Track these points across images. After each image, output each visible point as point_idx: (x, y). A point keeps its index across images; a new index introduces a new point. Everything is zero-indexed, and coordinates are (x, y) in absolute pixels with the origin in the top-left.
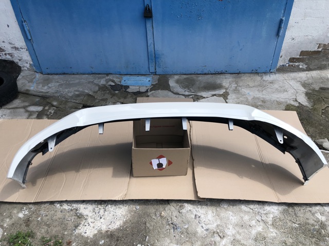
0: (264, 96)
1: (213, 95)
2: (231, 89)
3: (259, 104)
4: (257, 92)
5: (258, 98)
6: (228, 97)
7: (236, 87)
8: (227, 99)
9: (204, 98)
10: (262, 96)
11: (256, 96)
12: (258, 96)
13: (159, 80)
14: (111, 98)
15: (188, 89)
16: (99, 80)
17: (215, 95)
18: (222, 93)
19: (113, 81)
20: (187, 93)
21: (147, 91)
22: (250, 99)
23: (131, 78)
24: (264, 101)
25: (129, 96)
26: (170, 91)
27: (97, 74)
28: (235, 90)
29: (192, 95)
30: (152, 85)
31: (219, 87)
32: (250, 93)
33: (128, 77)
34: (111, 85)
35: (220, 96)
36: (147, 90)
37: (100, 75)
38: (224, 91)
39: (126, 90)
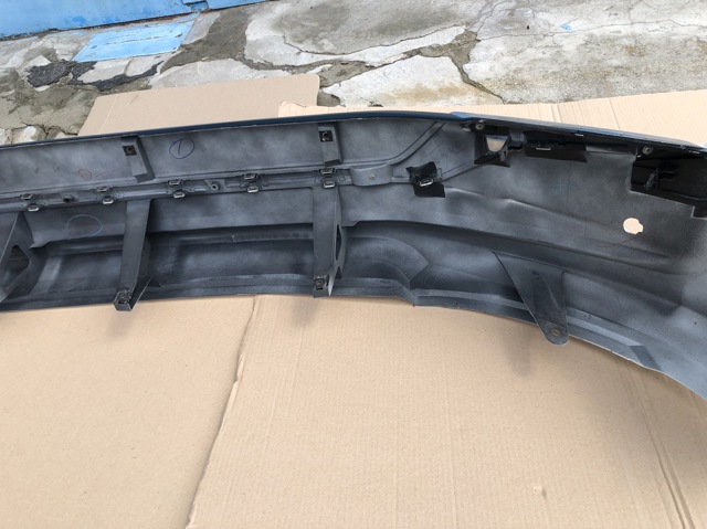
0: (638, 29)
1: (410, 54)
2: (491, 21)
3: (615, 62)
4: (605, 18)
5: (610, 41)
6: (476, 53)
7: (512, 12)
8: (468, 60)
9: (372, 67)
10: (625, 30)
11: (597, 32)
12: (608, 31)
13: (214, 28)
14: (11, 112)
15: (314, 43)
16: (6, 57)
17: (418, 52)
18: (449, 41)
19: (49, 54)
20: (305, 59)
21: (152, 71)
22: (570, 47)
23: (119, 34)
24: (636, 50)
25: (81, 94)
26: (243, 59)
27: (10, 38)
28: (504, 22)
29: (324, 63)
30: (182, 46)
31: (443, 18)
32: (574, 26)
33: (112, 32)
34: (35, 69)
35: (437, 51)
36: (154, 68)
37: (18, 42)
38: (461, 30)
39: (75, 76)
